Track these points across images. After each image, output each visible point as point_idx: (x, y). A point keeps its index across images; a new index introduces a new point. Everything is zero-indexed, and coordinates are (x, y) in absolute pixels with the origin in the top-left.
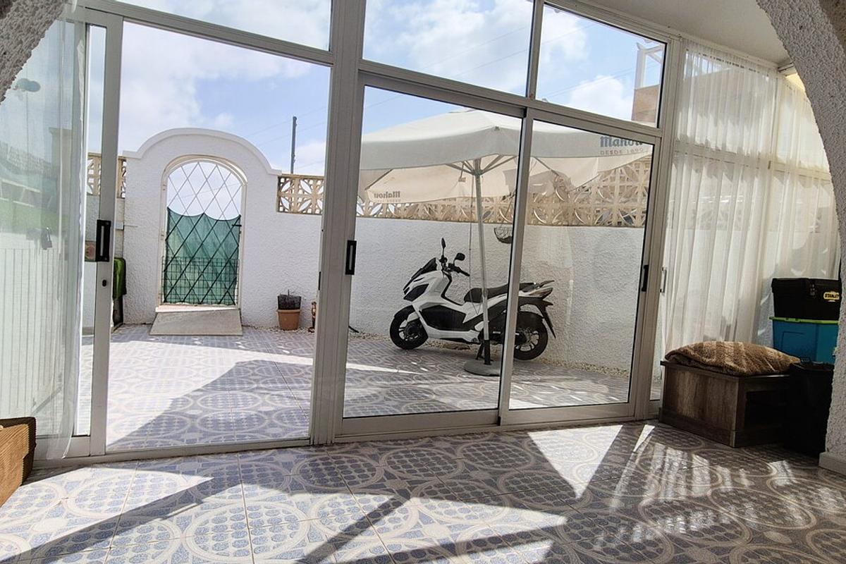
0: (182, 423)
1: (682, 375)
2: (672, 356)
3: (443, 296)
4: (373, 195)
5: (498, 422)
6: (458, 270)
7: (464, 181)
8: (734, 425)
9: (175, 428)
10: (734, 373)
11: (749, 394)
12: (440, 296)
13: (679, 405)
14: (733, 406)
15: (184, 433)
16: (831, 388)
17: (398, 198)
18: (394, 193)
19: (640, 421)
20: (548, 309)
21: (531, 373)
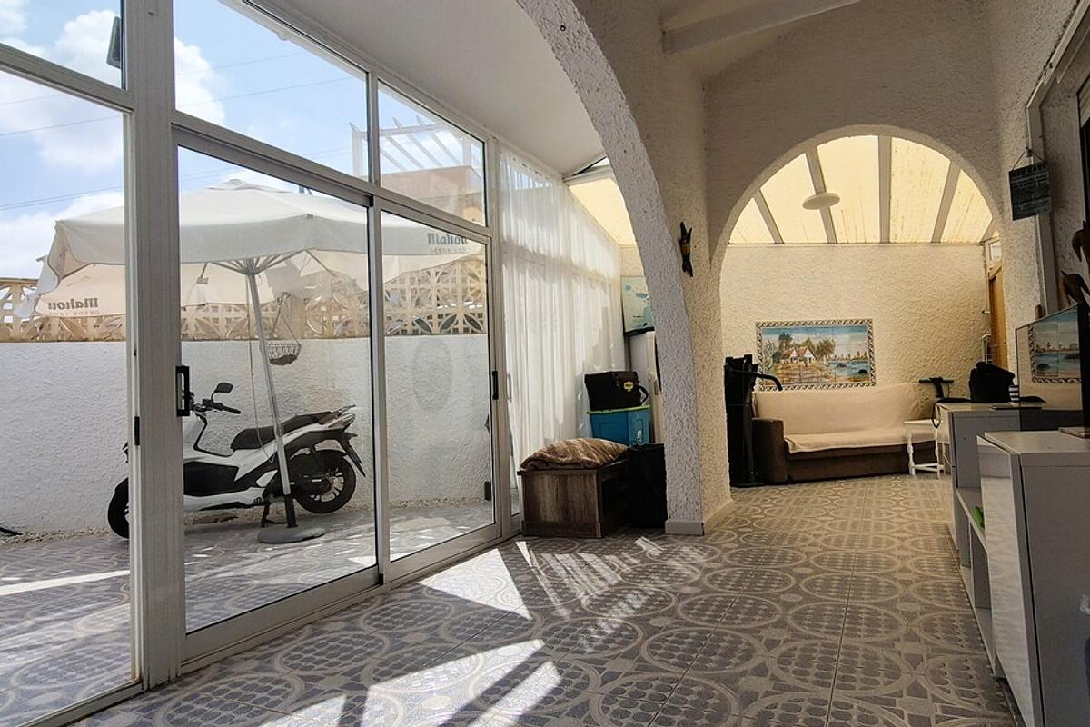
1: (540, 481)
2: (530, 463)
3: (196, 448)
4: (47, 306)
5: (380, 580)
6: (220, 407)
7: (206, 283)
8: (597, 517)
10: (591, 466)
11: (603, 483)
12: (192, 449)
13: (542, 512)
14: (595, 498)
16: (664, 461)
17: (94, 309)
18: (86, 300)
19: (509, 539)
20: (352, 441)
21: (348, 526)
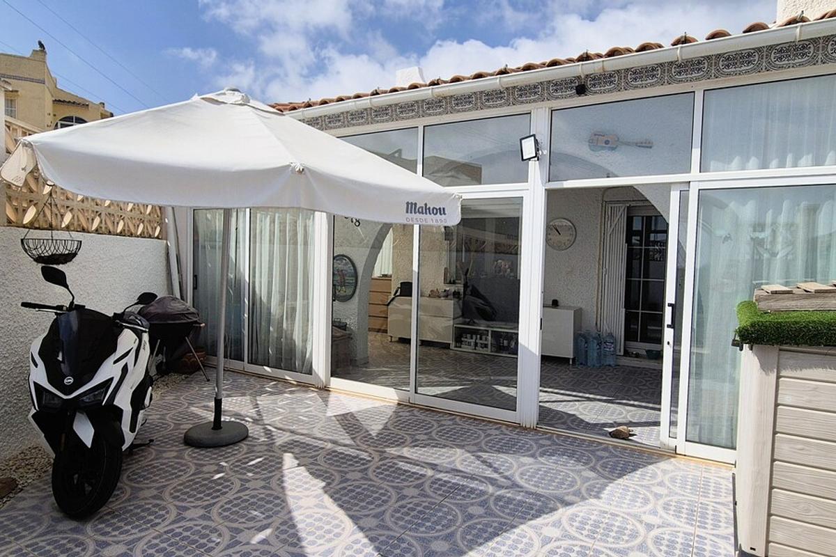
0: (604, 467)
9: (611, 463)
15: (607, 458)
